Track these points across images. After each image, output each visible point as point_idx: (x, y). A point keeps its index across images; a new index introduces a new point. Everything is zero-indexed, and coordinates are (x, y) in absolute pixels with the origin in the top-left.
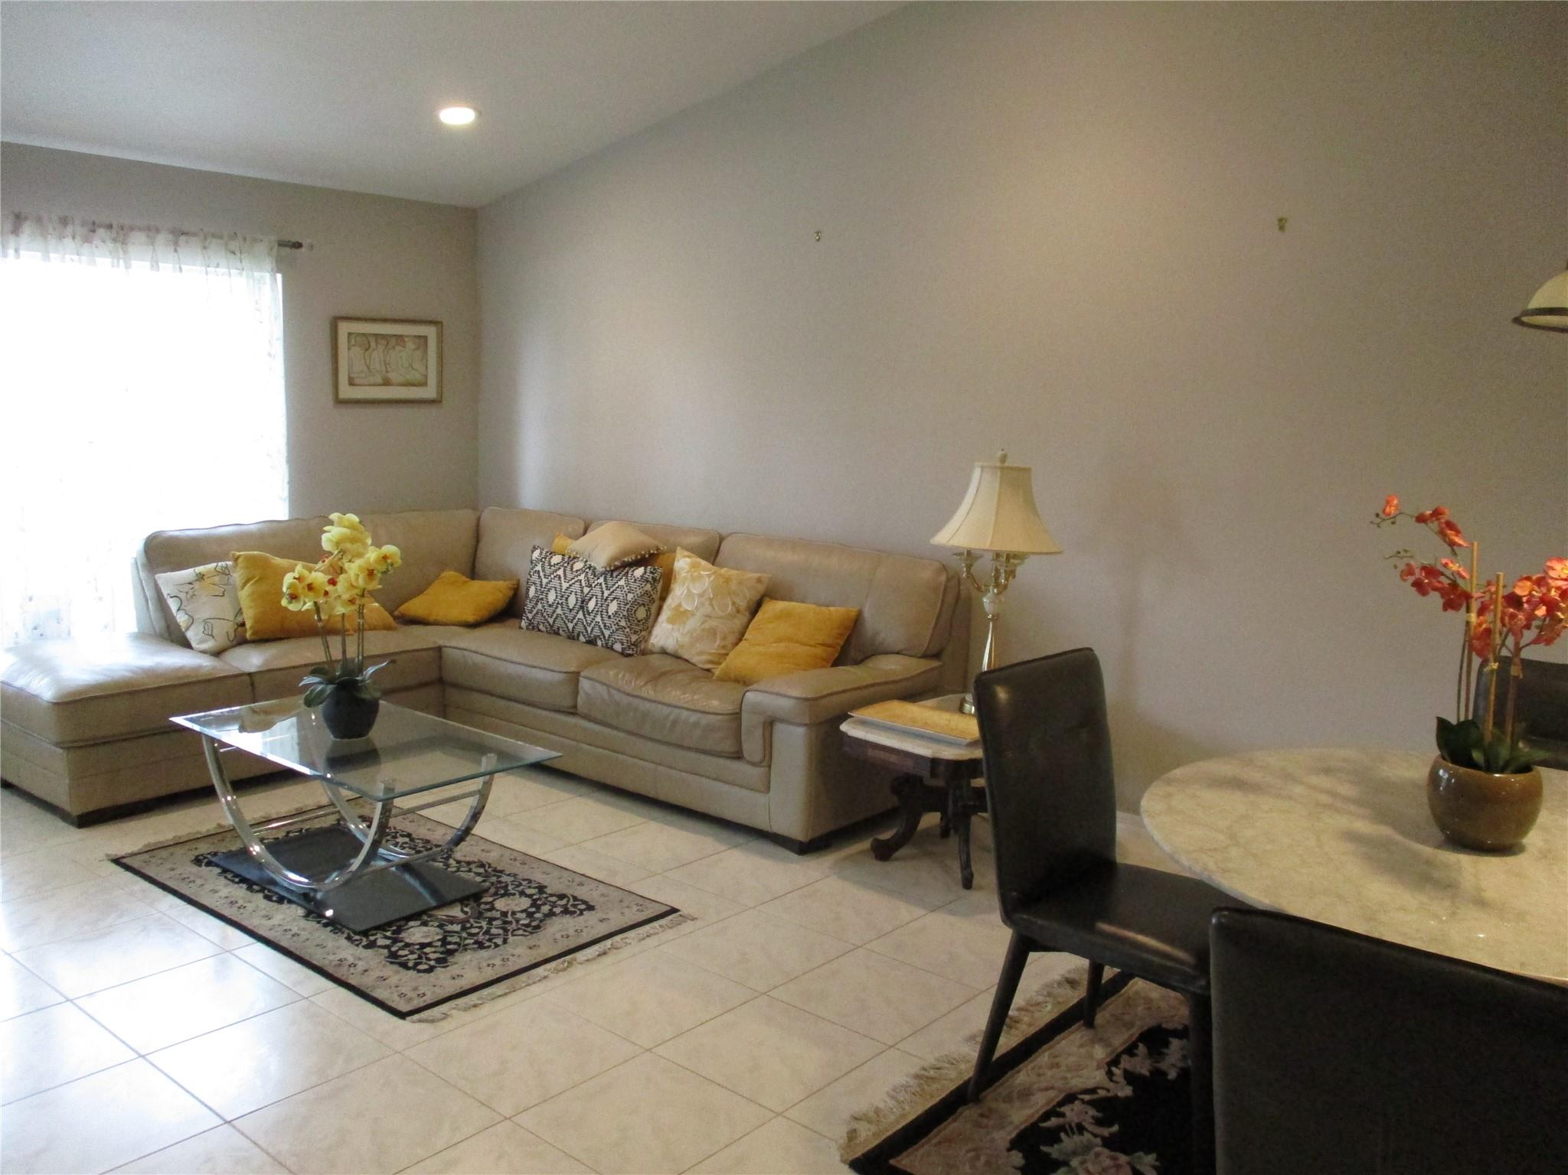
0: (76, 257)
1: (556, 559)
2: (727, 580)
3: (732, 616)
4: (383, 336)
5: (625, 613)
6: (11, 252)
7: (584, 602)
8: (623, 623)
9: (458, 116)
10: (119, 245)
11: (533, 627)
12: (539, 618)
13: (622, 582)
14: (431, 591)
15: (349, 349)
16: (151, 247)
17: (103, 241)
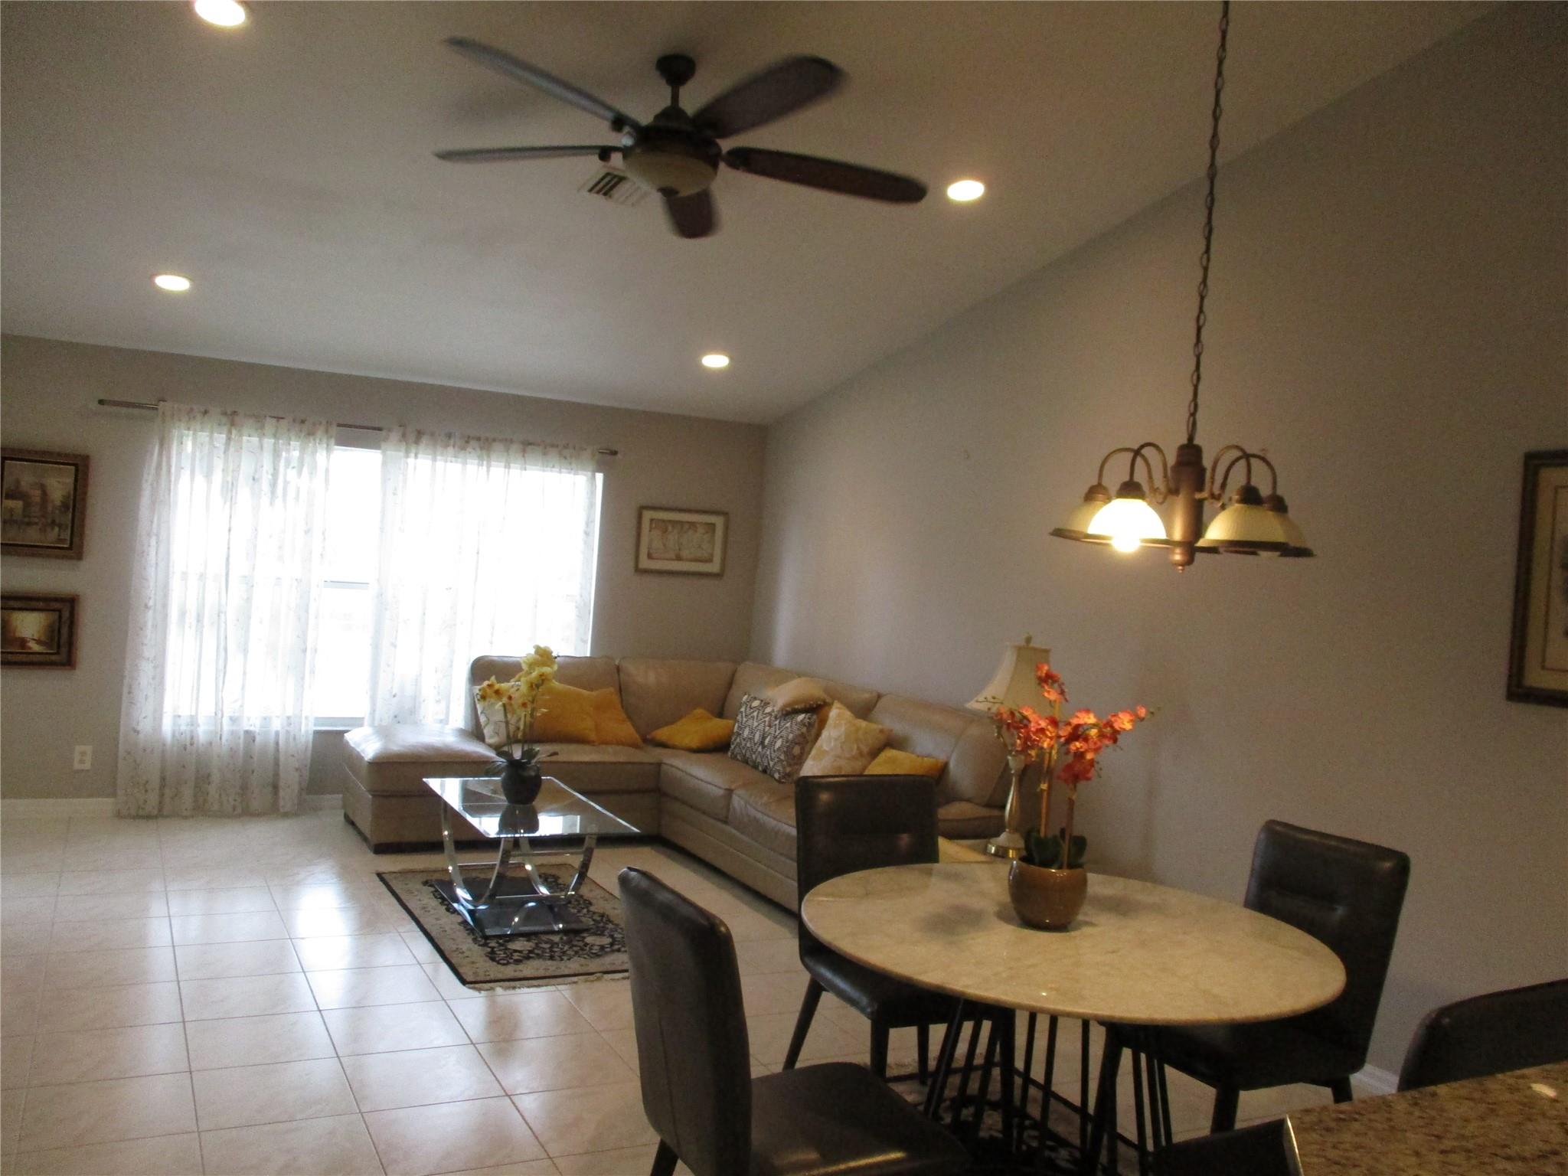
0: (454, 459)
1: (756, 703)
2: (857, 730)
3: (854, 758)
4: (681, 523)
5: (785, 749)
6: (413, 455)
7: (764, 738)
8: (782, 757)
9: (716, 361)
10: (484, 452)
11: (734, 757)
12: (737, 750)
13: (788, 725)
14: (679, 723)
15: (650, 531)
16: (506, 454)
17: (474, 449)
